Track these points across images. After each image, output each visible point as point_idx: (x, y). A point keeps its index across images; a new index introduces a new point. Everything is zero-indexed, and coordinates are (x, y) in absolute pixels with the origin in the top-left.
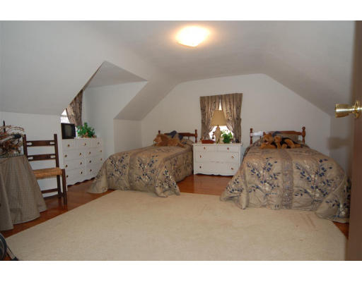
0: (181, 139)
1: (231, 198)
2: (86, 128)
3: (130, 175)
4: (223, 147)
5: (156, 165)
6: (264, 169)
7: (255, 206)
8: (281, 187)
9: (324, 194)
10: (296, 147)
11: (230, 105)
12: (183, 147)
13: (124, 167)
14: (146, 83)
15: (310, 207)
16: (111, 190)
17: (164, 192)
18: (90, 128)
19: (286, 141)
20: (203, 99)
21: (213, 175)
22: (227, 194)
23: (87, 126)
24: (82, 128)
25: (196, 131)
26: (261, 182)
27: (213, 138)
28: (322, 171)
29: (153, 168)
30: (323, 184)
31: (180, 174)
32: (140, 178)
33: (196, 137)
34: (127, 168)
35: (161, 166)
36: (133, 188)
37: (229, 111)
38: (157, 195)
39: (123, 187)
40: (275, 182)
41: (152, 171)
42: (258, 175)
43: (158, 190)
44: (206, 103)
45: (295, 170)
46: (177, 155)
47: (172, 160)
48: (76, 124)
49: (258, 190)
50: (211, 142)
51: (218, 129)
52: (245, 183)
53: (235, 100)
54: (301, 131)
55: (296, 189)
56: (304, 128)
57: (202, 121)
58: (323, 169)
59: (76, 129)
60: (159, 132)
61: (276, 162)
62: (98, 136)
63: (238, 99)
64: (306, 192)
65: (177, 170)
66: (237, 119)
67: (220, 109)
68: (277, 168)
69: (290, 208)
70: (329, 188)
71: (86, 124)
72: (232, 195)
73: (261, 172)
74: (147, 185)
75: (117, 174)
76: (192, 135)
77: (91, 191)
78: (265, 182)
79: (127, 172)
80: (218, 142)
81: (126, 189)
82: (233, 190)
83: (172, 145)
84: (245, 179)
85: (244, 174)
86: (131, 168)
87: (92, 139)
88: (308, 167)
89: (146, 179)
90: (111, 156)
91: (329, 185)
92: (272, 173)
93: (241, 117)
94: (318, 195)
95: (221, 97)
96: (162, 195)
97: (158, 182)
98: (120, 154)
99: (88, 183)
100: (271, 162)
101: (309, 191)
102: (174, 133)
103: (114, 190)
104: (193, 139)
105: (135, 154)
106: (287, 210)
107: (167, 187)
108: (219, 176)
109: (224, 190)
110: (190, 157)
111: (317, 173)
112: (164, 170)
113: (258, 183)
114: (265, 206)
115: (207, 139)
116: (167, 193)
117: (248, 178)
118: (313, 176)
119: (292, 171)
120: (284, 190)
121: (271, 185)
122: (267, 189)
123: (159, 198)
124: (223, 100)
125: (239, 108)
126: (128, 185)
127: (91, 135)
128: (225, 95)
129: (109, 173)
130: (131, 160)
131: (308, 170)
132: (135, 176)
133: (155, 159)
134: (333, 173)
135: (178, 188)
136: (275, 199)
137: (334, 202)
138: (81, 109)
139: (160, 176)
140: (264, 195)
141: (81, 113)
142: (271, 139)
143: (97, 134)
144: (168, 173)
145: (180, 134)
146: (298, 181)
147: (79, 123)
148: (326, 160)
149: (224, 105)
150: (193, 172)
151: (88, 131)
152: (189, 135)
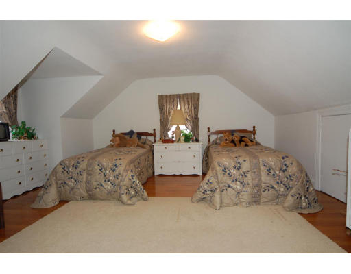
0: (139, 138)
1: (203, 199)
2: (24, 128)
3: (88, 182)
4: (185, 146)
5: (120, 169)
6: (235, 167)
7: (228, 205)
8: (251, 184)
9: (288, 188)
10: (253, 145)
11: (188, 105)
12: (143, 147)
13: (80, 173)
14: (101, 77)
15: (276, 201)
16: (63, 202)
17: (130, 199)
18: (30, 128)
19: (243, 139)
20: (161, 98)
21: (174, 175)
22: (199, 195)
23: (25, 125)
24: (17, 127)
25: (154, 130)
26: (233, 181)
27: (173, 137)
28: (285, 167)
29: (117, 173)
30: (286, 179)
31: (144, 177)
32: (102, 185)
33: (155, 137)
34: (85, 175)
35: (126, 170)
36: (91, 197)
37: (187, 110)
38: (123, 203)
39: (78, 197)
40: (245, 180)
41: (116, 177)
42: (229, 174)
43: (124, 197)
44: (165, 102)
45: (262, 167)
46: (139, 156)
47: (136, 163)
48: (10, 123)
49: (229, 189)
50: (171, 141)
51: (178, 128)
52: (218, 183)
53: (193, 100)
54: (252, 129)
55: (263, 185)
56: (254, 127)
57: (160, 120)
58: (285, 165)
59: (10, 129)
60: (114, 131)
61: (245, 161)
62: (40, 138)
63: (196, 99)
64: (273, 187)
65: (140, 173)
66: (196, 118)
67: (179, 108)
68: (246, 166)
69: (259, 204)
70: (291, 182)
71: (23, 122)
72: (205, 196)
73: (232, 171)
74: (110, 192)
75: (71, 183)
76: (151, 134)
77: (36, 206)
78: (236, 180)
79: (85, 180)
80: (179, 141)
81: (83, 198)
82: (206, 191)
83: (131, 146)
84: (217, 179)
85: (217, 174)
86: (89, 174)
87: (33, 141)
88: (273, 164)
89: (109, 187)
90: (62, 161)
91: (291, 179)
92: (241, 171)
93: (199, 116)
94: (282, 190)
95: (179, 96)
96: (129, 202)
97: (124, 188)
98: (73, 158)
99: (29, 195)
100: (241, 160)
101: (275, 186)
102: (131, 133)
103: (66, 202)
104: (151, 138)
105: (93, 158)
106: (255, 206)
107: (133, 193)
108: (181, 175)
109: (196, 192)
110: (151, 157)
111: (281, 169)
112: (130, 174)
113: (229, 181)
114: (237, 204)
115: (167, 138)
116: (134, 199)
117: (220, 177)
118: (278, 173)
119: (260, 169)
120: (254, 187)
121: (241, 183)
122: (238, 187)
123: (126, 206)
124: (181, 99)
125: (196, 108)
126: (86, 194)
127: (31, 136)
128: (183, 95)
129: (59, 182)
130: (89, 165)
131: (274, 167)
132: (95, 183)
133: (118, 162)
134: (294, 168)
135: (145, 193)
136: (246, 197)
137: (298, 195)
138: (15, 105)
139: (126, 182)
140: (235, 193)
141: (16, 109)
142: (231, 138)
143: (39, 134)
144: (134, 178)
145: (138, 133)
146: (265, 178)
147: (14, 121)
148: (287, 157)
149: (182, 104)
150: (154, 173)
151: (28, 131)
152: (147, 134)
